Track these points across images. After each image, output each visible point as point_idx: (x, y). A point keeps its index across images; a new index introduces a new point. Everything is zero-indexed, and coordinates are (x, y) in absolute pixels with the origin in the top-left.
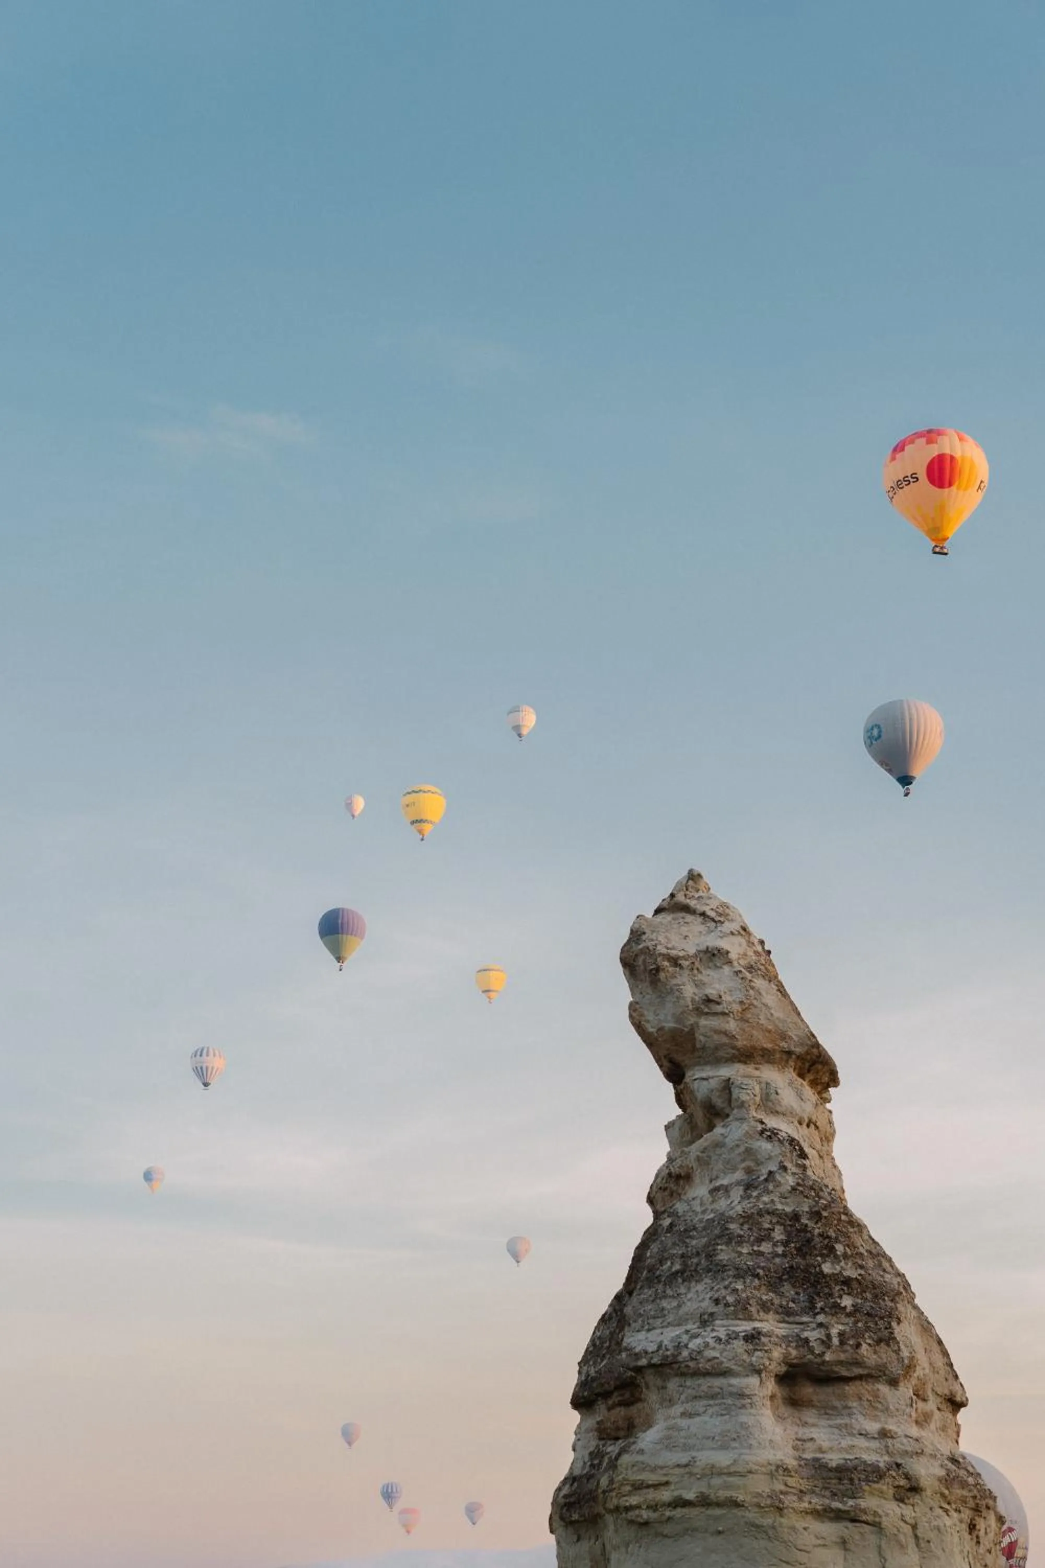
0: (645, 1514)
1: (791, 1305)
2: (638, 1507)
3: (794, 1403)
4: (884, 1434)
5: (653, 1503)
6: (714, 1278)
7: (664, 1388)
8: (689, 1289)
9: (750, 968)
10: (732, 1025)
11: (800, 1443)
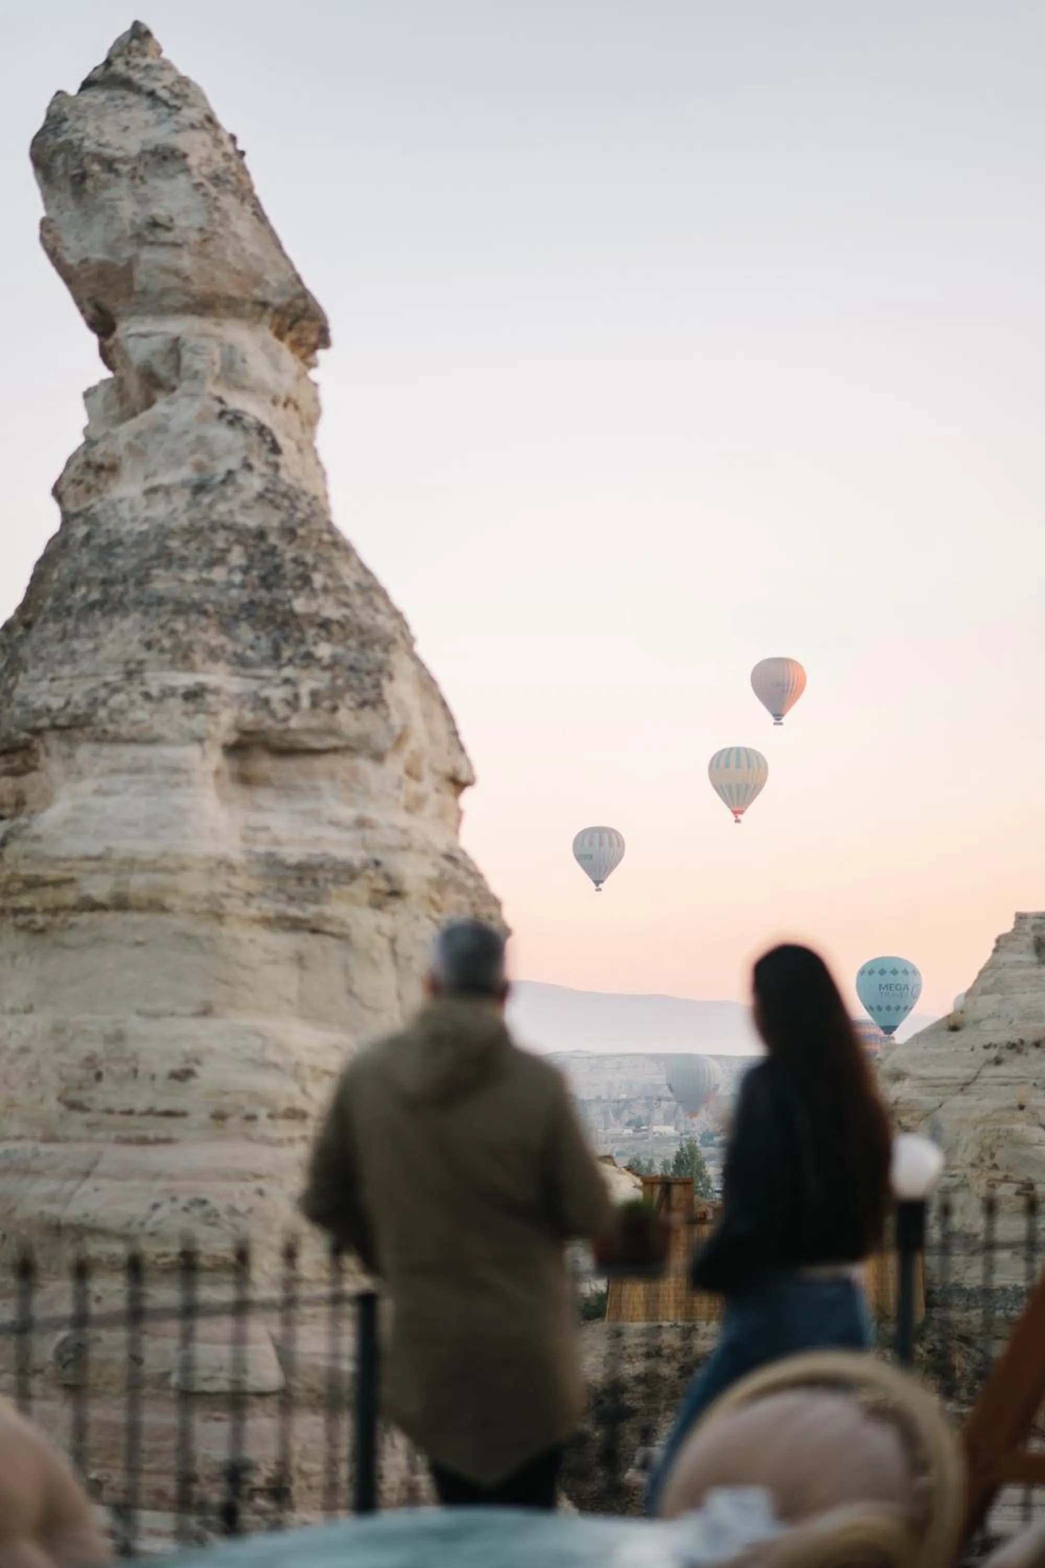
0: (41, 920)
1: (249, 653)
2: (31, 910)
3: (245, 780)
4: (362, 823)
5: (51, 906)
6: (145, 613)
7: (71, 756)
8: (111, 626)
9: (216, 179)
10: (186, 262)
11: (250, 833)
